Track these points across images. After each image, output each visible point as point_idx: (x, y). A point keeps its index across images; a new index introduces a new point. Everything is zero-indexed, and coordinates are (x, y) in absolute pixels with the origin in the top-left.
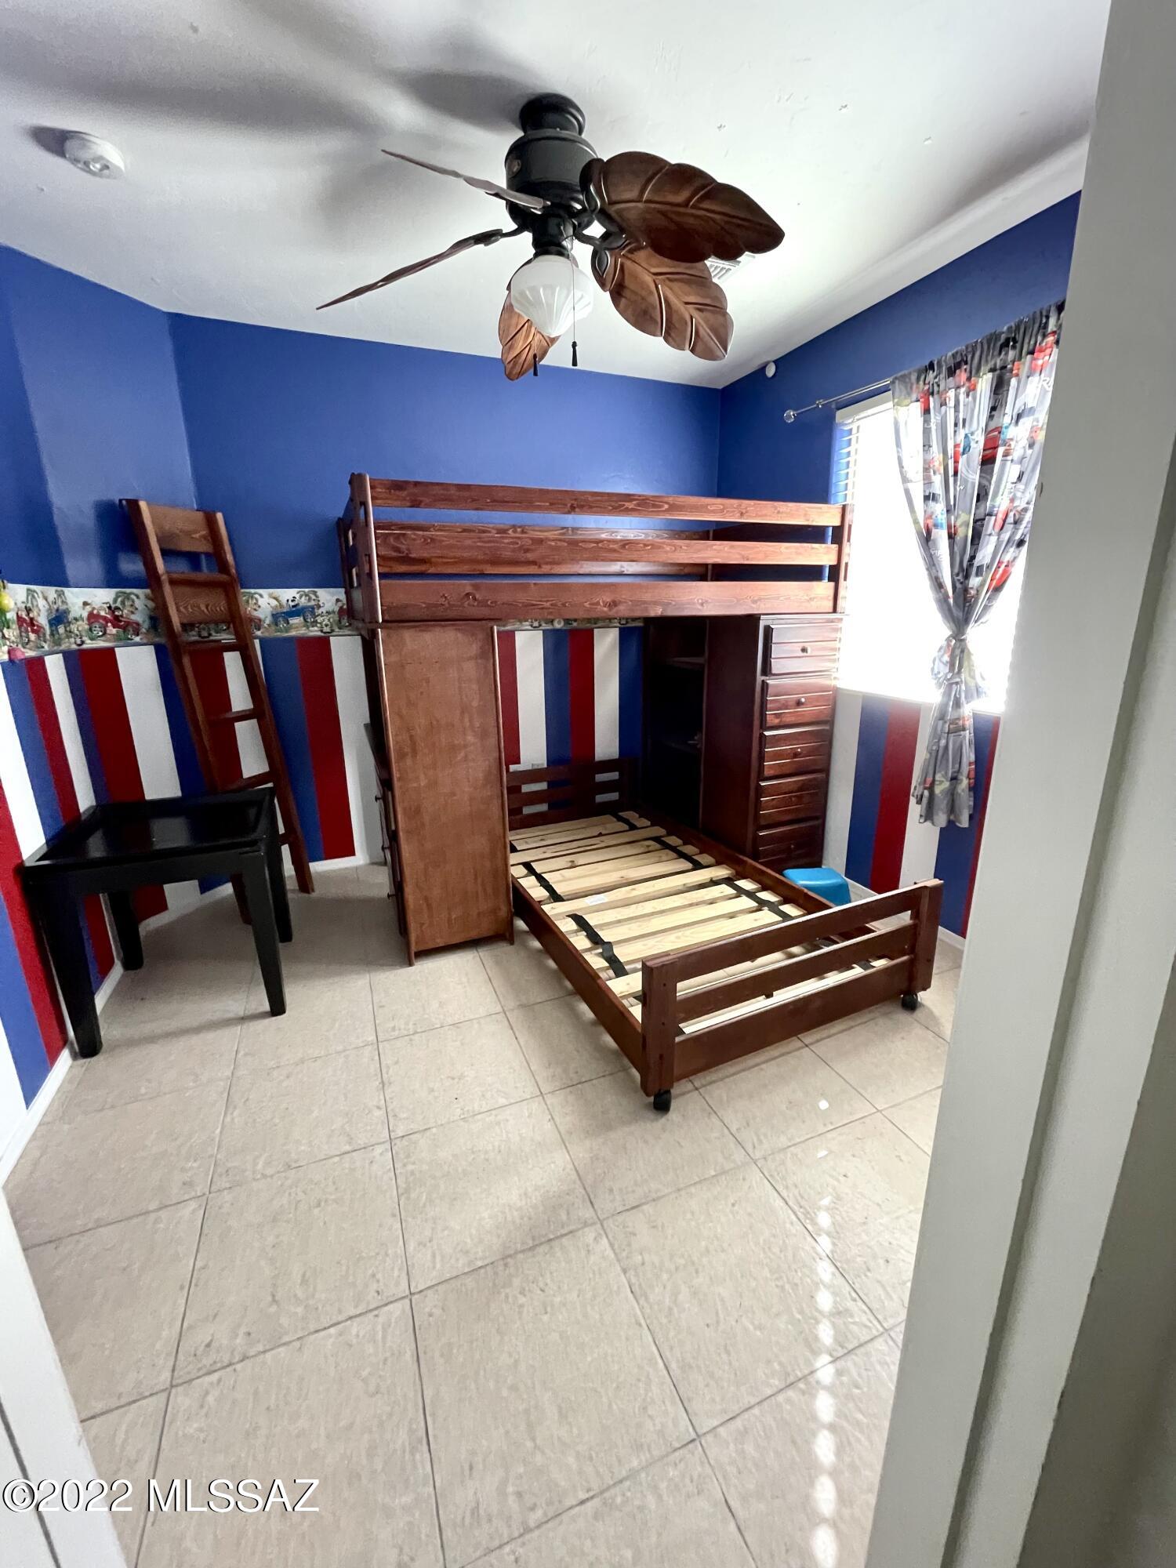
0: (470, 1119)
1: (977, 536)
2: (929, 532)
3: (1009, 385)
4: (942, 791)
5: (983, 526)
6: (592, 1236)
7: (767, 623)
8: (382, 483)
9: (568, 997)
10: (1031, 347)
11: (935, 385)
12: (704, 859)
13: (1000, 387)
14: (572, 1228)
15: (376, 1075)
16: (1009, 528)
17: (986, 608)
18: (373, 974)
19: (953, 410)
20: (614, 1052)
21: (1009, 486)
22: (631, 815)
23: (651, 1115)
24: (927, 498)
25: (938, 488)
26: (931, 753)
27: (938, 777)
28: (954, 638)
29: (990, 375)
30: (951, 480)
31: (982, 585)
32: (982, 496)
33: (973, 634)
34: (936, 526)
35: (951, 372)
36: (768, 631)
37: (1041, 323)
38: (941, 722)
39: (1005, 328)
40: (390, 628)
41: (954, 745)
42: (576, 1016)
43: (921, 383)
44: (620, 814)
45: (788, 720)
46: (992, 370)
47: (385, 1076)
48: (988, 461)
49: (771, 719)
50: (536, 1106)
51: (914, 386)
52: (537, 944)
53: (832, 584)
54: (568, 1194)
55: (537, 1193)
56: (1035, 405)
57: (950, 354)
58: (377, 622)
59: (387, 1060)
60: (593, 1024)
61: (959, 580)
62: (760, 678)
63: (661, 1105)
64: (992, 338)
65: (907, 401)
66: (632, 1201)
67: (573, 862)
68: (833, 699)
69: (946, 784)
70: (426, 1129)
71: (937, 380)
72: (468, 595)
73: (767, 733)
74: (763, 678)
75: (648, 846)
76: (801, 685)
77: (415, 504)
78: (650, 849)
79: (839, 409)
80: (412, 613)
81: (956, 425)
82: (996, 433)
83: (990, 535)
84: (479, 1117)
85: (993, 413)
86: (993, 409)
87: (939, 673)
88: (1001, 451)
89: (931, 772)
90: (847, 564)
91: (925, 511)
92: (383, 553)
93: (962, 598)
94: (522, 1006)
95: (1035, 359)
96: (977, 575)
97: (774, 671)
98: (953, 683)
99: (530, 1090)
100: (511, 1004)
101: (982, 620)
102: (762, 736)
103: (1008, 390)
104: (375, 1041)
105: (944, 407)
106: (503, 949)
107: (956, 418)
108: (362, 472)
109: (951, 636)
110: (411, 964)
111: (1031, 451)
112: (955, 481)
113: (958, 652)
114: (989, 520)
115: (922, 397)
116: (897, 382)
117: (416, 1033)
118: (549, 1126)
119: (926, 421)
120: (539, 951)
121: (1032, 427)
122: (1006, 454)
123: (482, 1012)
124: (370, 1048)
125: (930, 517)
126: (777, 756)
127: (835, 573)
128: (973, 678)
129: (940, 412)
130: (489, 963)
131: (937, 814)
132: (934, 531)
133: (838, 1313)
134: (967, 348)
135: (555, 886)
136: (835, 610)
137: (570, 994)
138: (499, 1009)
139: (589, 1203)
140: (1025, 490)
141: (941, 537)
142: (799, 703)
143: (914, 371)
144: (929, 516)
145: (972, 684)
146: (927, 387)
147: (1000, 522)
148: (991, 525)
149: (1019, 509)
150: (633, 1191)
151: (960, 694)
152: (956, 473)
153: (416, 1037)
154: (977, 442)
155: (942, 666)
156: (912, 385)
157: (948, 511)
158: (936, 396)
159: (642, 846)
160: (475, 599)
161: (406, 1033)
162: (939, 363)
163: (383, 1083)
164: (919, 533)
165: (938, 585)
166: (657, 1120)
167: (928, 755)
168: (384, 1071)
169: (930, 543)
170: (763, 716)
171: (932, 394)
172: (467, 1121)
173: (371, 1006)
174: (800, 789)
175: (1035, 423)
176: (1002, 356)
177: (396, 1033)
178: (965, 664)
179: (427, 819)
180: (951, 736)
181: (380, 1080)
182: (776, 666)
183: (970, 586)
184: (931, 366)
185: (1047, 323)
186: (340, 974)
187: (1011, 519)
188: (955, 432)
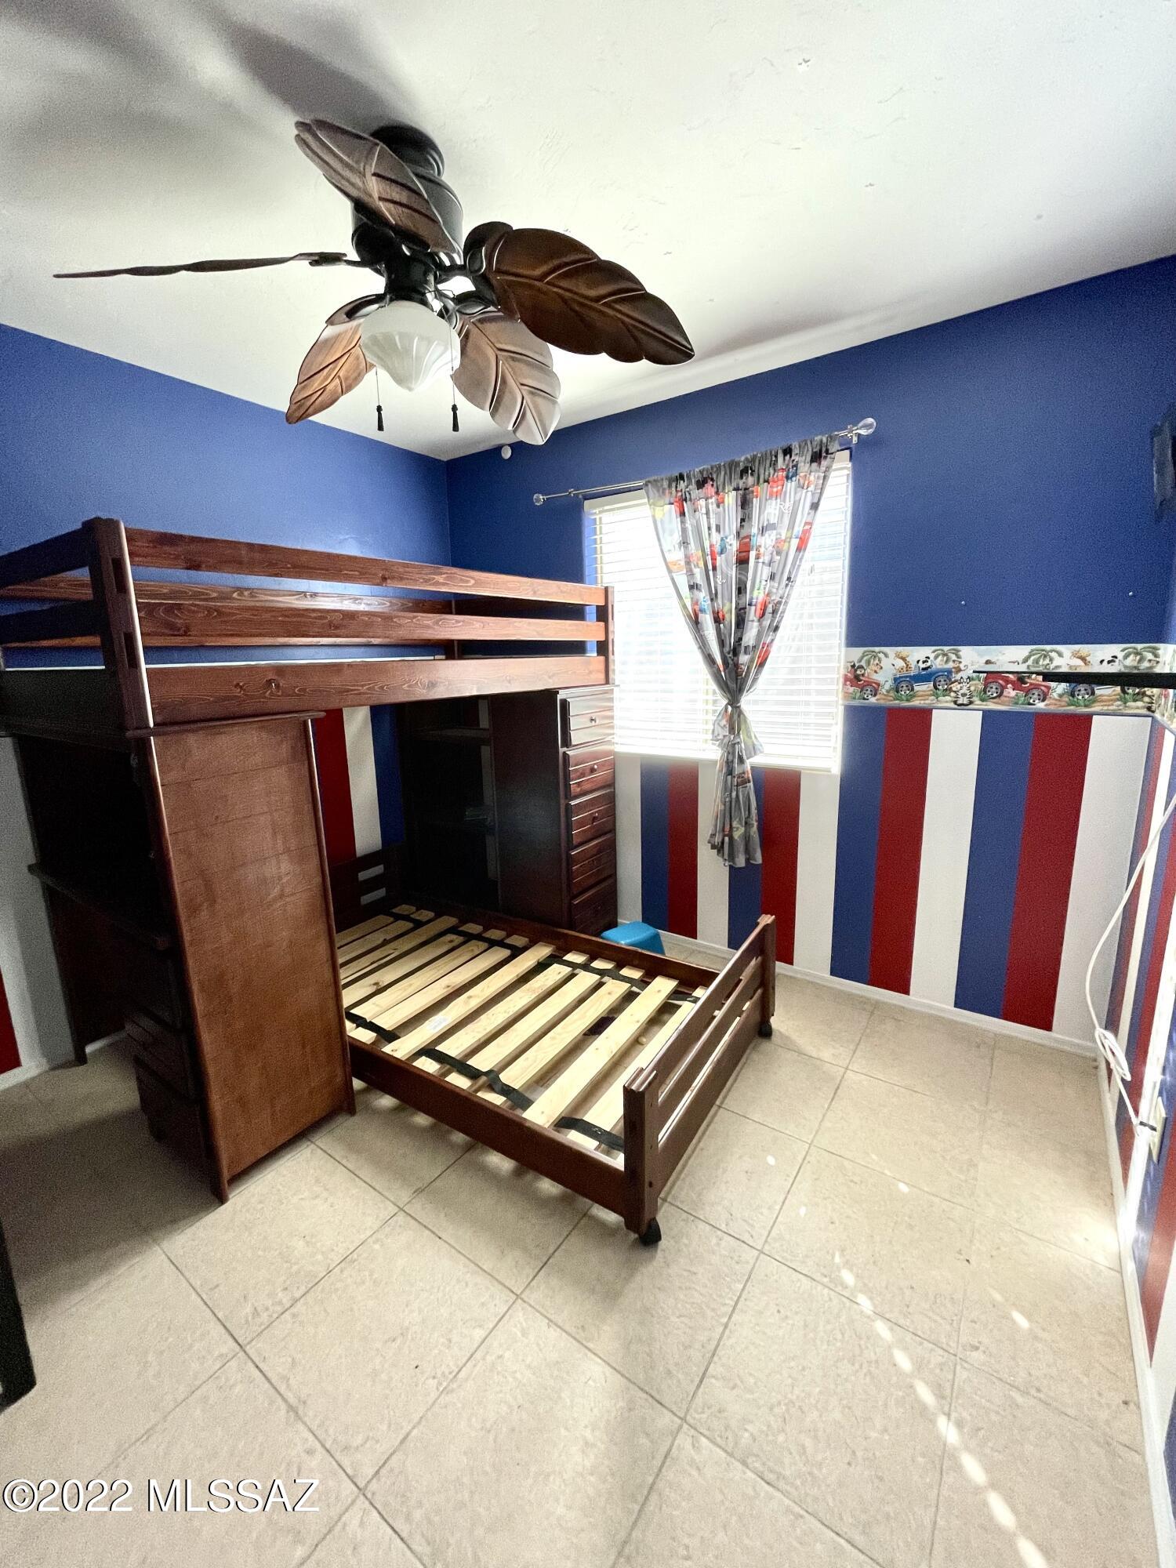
0: (455, 1386)
1: (741, 622)
2: (696, 616)
3: (752, 503)
4: (739, 837)
5: (745, 613)
6: (688, 1445)
7: (564, 697)
8: (142, 533)
9: (467, 1155)
10: (766, 477)
11: (687, 494)
12: (518, 941)
13: (745, 503)
14: (663, 1450)
15: (271, 1403)
16: (768, 616)
17: (755, 680)
18: (165, 1244)
19: (705, 516)
20: (563, 1199)
21: (764, 583)
22: (404, 909)
23: (645, 1254)
24: (691, 587)
25: (699, 578)
26: (725, 805)
27: (735, 824)
28: (731, 705)
29: (734, 493)
30: (711, 573)
31: (752, 661)
32: (741, 590)
33: (746, 702)
34: (702, 611)
35: (701, 484)
36: (565, 704)
37: (771, 461)
38: (729, 777)
39: (743, 459)
40: (165, 734)
41: (743, 797)
42: (491, 1176)
43: (674, 489)
44: (394, 911)
45: (587, 787)
46: (737, 489)
47: (290, 1397)
48: (742, 562)
49: (575, 789)
50: (519, 1315)
51: (667, 491)
52: (387, 1101)
53: (602, 658)
54: (630, 1410)
55: (597, 1433)
56: (776, 521)
57: (697, 470)
58: (147, 727)
59: (276, 1367)
60: (518, 1173)
61: (730, 657)
62: (562, 750)
63: (648, 1236)
64: (732, 465)
65: (662, 502)
66: (696, 1371)
67: (376, 984)
68: (612, 763)
69: (742, 830)
70: (405, 1438)
71: (688, 489)
72: (269, 682)
73: (573, 803)
74: (565, 749)
75: (451, 941)
76: (591, 753)
77: (194, 566)
78: (454, 944)
79: (586, 499)
80: (195, 711)
81: (709, 528)
82: (748, 540)
83: (753, 621)
84: (462, 1375)
85: (743, 523)
86: (743, 520)
87: (718, 735)
88: (753, 554)
89: (728, 820)
90: (613, 640)
91: (692, 599)
92: (146, 630)
93: (734, 674)
94: (419, 1191)
95: (771, 487)
96: (745, 653)
97: (574, 743)
98: (735, 744)
99: (499, 1302)
100: (404, 1196)
101: (751, 690)
102: (568, 805)
103: (752, 507)
104: (238, 1348)
105: (697, 513)
106: (346, 1125)
107: (709, 523)
108: (115, 517)
109: (728, 704)
110: (221, 1199)
111: (778, 558)
112: (715, 576)
113: (736, 717)
114: (750, 609)
115: (676, 502)
116: (650, 485)
117: (295, 1301)
118: (554, 1333)
119: (683, 522)
120: (395, 1110)
121: (776, 539)
122: (758, 557)
123: (371, 1222)
124: (233, 1364)
125: (697, 603)
126: (581, 823)
127: (603, 648)
128: (750, 737)
129: (694, 517)
130: (338, 1152)
131: (738, 857)
132: (701, 616)
133: (920, 1365)
134: (712, 468)
135: (378, 1022)
136: (607, 682)
137: (469, 1148)
138: (393, 1209)
139: (659, 1406)
140: (778, 587)
141: (707, 620)
142: (592, 770)
143: (666, 479)
144: (695, 602)
145: (750, 743)
146: (680, 494)
147: (759, 612)
148: (752, 614)
149: (775, 602)
150: (689, 1358)
151: (741, 752)
152: (714, 568)
153: (299, 1307)
154: (731, 545)
155: (720, 729)
156: (664, 489)
157: (712, 600)
158: (689, 502)
159: (445, 943)
160: (278, 686)
161: (279, 1309)
162: (688, 476)
163: (291, 1408)
164: (689, 616)
165: (710, 659)
166: (653, 1257)
167: (723, 807)
168: (282, 1389)
169: (699, 626)
170: (567, 786)
171: (686, 500)
172: (452, 1391)
173: (194, 1296)
174: (599, 852)
175: (779, 536)
176: (744, 480)
177: (265, 1317)
178: (743, 727)
179: (235, 988)
180: (740, 789)
181: (283, 1406)
182: (576, 737)
183: (740, 662)
184: (681, 477)
185: (776, 461)
186: (105, 1268)
187: (770, 609)
188: (709, 534)
